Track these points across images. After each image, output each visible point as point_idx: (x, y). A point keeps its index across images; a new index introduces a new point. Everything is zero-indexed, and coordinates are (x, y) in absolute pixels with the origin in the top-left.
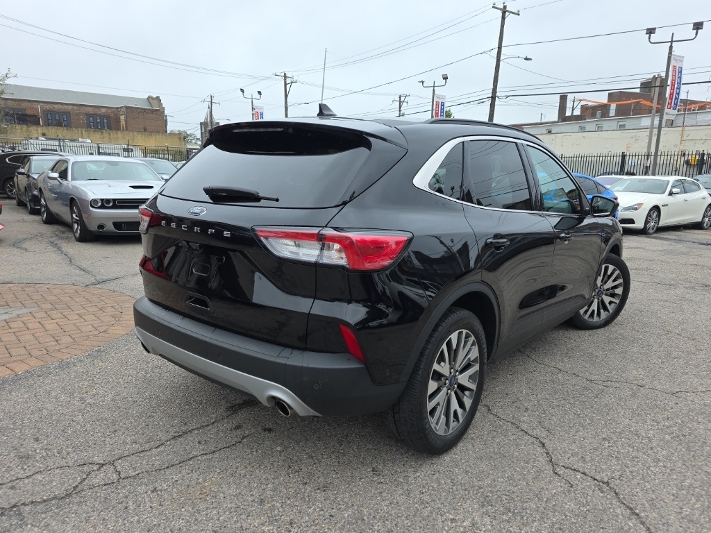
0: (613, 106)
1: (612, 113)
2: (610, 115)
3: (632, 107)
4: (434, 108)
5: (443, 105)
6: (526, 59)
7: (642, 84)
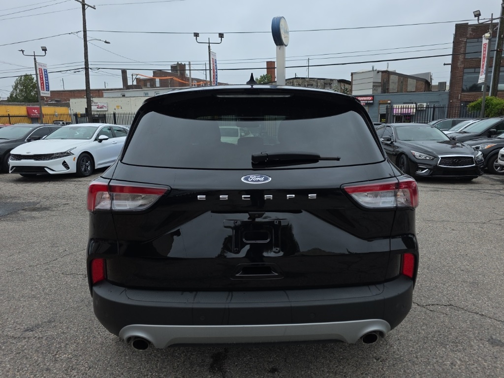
0: (157, 80)
1: (158, 84)
2: (157, 86)
3: (169, 82)
4: (38, 73)
5: (46, 72)
6: (106, 42)
7: (172, 67)
